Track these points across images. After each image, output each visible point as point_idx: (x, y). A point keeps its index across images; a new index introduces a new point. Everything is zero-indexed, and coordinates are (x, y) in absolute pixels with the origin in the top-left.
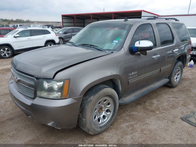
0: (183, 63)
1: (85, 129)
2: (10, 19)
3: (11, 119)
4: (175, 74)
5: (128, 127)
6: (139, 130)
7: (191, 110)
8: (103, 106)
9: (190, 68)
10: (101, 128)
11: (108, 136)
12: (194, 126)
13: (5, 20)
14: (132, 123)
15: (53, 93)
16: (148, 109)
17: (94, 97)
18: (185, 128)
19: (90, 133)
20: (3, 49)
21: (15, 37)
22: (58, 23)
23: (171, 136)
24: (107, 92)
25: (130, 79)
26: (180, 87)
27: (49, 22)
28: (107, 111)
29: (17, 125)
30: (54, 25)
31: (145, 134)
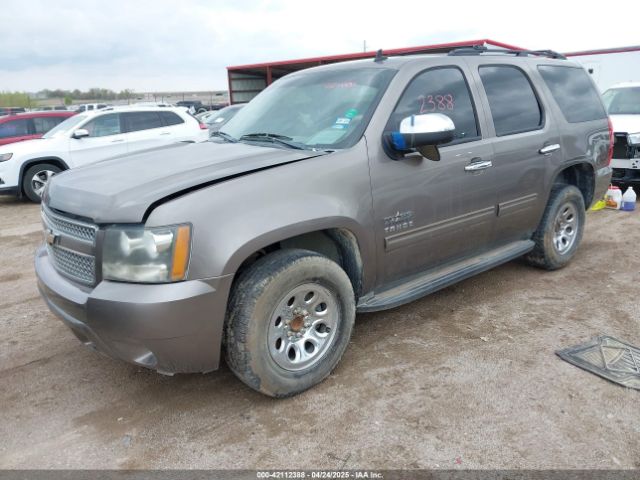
0: (584, 191)
1: (246, 378)
2: (72, 91)
3: (45, 361)
4: (558, 228)
5: (385, 378)
6: (417, 387)
7: (593, 332)
8: (305, 312)
9: (622, 213)
10: (297, 376)
11: (319, 402)
12: (591, 372)
13: (57, 95)
14: (400, 368)
15: (144, 266)
16: (457, 331)
17: (270, 280)
18: (563, 380)
19: (263, 390)
20: (40, 175)
21: (75, 137)
22: (219, 94)
23: (513, 400)
24: (314, 267)
25: (390, 233)
26: (575, 268)
27: (191, 94)
28: (320, 328)
29: (60, 376)
30: (204, 103)
31: (432, 396)
